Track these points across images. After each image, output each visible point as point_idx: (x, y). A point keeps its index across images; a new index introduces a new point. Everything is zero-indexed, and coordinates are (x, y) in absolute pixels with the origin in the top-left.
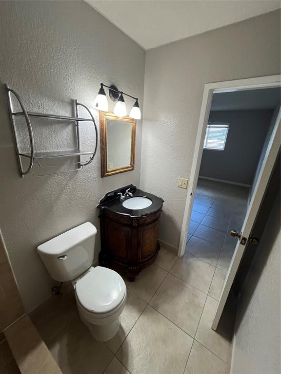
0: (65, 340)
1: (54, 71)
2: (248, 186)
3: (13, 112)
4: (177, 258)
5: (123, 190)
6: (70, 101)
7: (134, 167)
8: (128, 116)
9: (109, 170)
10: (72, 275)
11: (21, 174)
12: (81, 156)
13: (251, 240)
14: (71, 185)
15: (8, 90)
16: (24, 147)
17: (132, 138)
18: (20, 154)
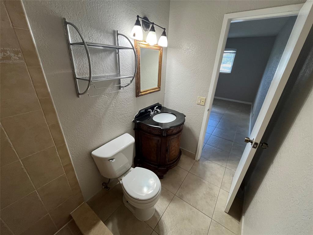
0: (116, 221)
1: (100, 5)
2: (251, 103)
3: (71, 43)
4: (195, 161)
5: (152, 108)
6: (112, 32)
7: (160, 88)
8: (157, 44)
9: (141, 90)
10: (118, 174)
11: (78, 94)
12: (121, 79)
13: (261, 144)
14: (114, 103)
15: (66, 23)
16: (80, 73)
17: (159, 63)
18: (77, 78)
